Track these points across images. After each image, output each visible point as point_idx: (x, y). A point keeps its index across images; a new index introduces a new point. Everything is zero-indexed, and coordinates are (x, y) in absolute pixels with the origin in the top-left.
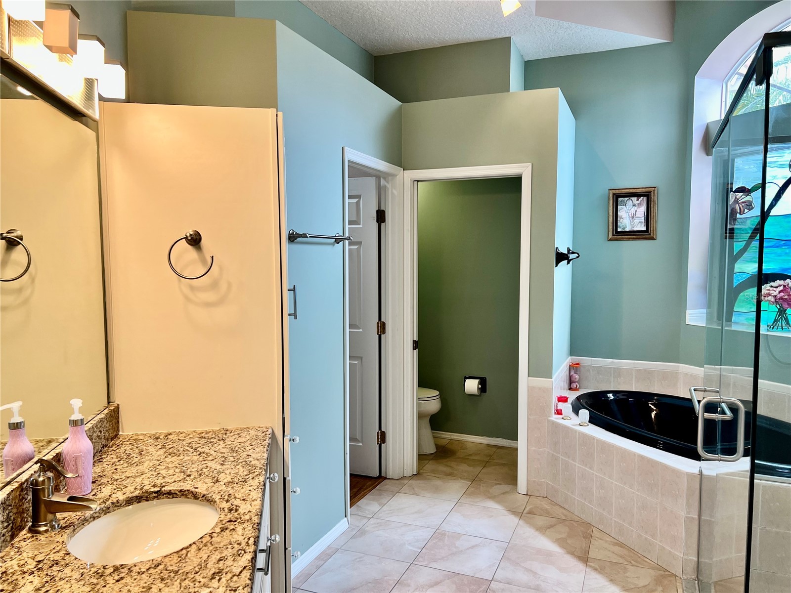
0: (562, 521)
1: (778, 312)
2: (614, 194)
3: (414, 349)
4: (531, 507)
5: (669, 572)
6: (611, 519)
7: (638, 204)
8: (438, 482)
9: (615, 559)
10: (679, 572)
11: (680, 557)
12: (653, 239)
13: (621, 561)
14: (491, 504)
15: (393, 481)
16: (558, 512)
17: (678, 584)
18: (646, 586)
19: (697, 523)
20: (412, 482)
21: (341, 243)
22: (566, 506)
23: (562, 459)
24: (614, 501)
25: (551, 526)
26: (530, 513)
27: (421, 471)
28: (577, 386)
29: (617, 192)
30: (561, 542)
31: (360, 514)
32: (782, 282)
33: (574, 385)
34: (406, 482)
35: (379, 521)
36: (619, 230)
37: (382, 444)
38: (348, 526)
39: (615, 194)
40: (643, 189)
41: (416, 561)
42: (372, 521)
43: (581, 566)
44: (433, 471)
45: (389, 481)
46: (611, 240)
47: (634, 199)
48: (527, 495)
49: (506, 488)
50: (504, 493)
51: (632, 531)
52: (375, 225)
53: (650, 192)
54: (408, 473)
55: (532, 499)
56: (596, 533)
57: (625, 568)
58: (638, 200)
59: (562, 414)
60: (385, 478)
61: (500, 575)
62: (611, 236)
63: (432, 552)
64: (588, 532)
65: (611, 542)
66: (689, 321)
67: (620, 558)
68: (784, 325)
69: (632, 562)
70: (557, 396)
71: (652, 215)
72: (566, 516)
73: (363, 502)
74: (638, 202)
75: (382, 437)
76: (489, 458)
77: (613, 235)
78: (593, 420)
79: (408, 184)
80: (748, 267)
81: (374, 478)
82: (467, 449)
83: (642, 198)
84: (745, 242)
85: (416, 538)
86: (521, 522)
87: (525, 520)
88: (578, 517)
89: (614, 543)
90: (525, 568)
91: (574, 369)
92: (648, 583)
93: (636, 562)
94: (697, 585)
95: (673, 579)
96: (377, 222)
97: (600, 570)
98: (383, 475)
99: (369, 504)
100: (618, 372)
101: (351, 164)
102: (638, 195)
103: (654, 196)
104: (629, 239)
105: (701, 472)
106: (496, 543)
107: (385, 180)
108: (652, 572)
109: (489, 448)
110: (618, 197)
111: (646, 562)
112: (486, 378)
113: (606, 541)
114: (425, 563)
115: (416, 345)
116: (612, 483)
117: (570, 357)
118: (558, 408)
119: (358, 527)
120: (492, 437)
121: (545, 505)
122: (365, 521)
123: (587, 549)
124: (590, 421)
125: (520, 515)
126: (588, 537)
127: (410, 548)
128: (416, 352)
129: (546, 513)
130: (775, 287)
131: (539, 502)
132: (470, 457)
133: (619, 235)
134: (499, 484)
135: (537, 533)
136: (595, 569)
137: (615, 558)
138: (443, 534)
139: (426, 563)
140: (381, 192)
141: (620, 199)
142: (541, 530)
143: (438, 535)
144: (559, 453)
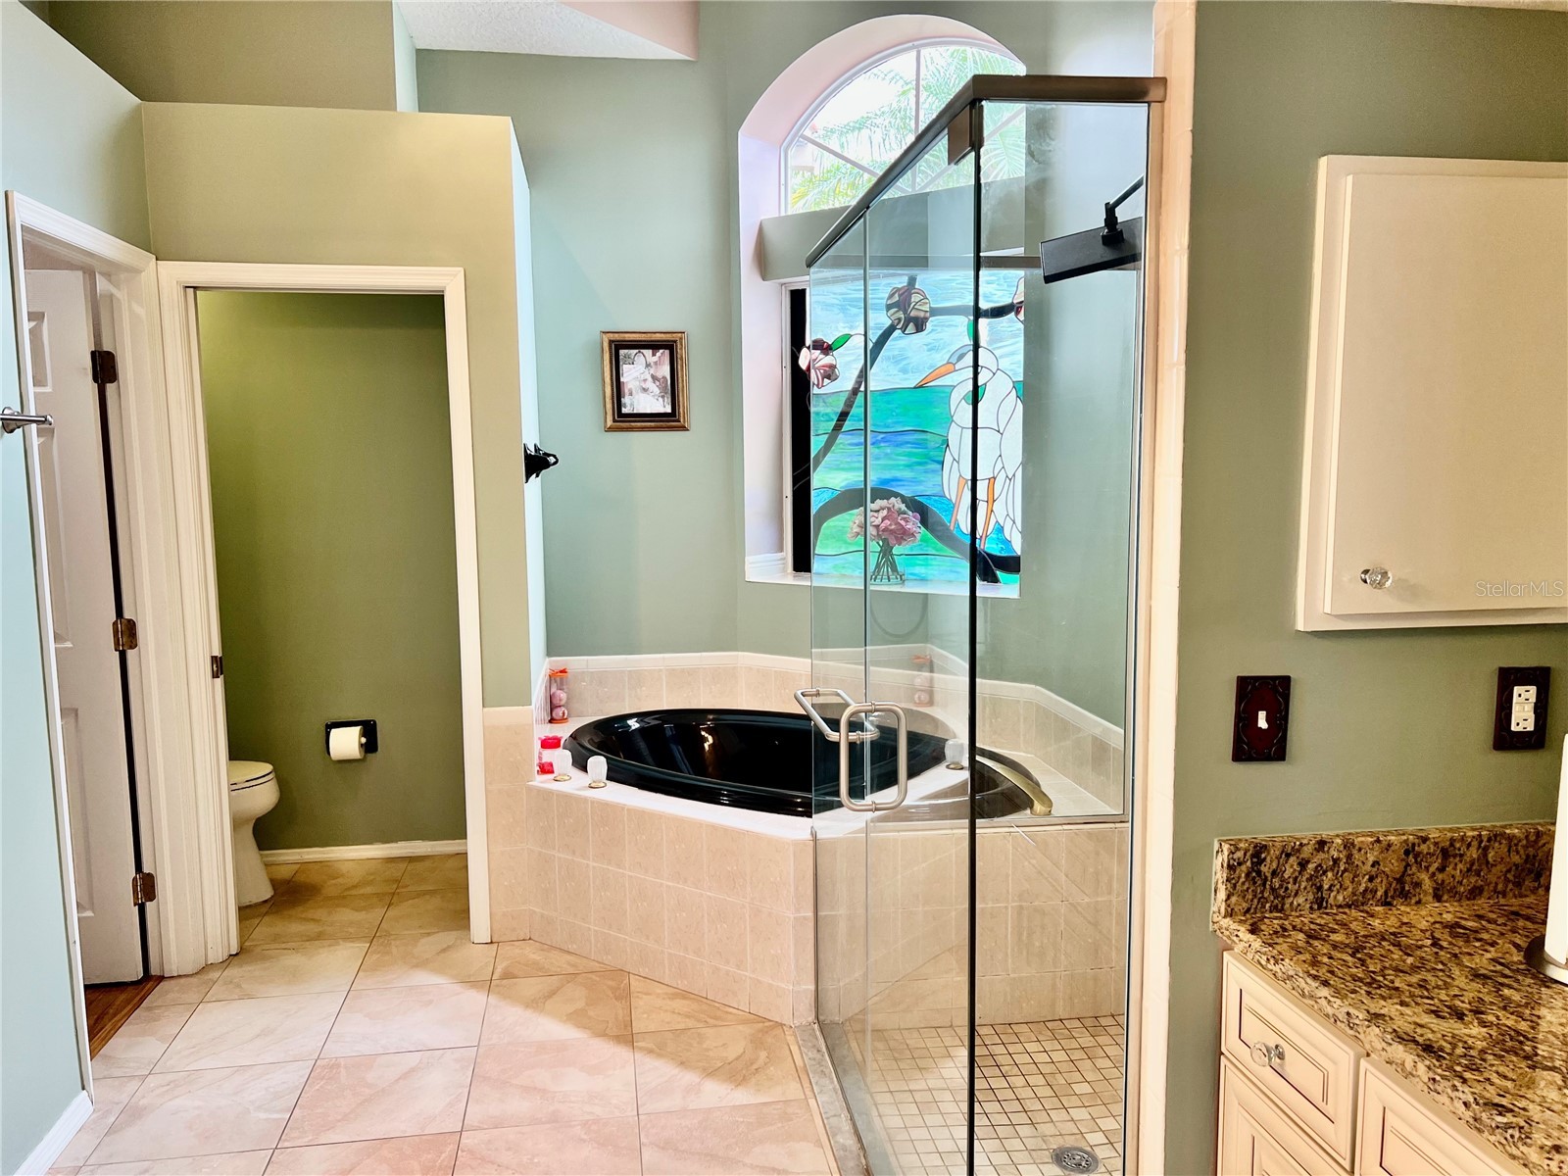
0: (572, 977)
1: (880, 553)
2: (611, 342)
3: (215, 676)
4: (505, 964)
5: (770, 1021)
6: (662, 952)
7: (656, 363)
8: (292, 960)
9: (681, 1023)
10: (787, 1020)
11: (789, 990)
12: (684, 428)
13: (691, 1023)
14: (423, 978)
15: (182, 981)
16: (560, 962)
17: (788, 1038)
18: (740, 1057)
19: (812, 924)
20: (233, 972)
21: (19, 431)
22: (572, 947)
23: (560, 858)
24: (666, 918)
25: (552, 994)
26: (507, 975)
27: (246, 944)
28: (564, 713)
29: (617, 337)
30: (577, 1018)
31: (117, 1072)
32: (884, 503)
33: (558, 713)
34: (214, 975)
35: (170, 1077)
36: (624, 411)
37: (148, 904)
38: (92, 1109)
39: (613, 341)
40: (662, 335)
41: (286, 1140)
42: (152, 1081)
43: (623, 1053)
44: (276, 938)
45: (173, 982)
46: (610, 429)
47: (648, 352)
48: (492, 942)
49: (448, 937)
50: (444, 950)
51: (702, 964)
52: (90, 389)
53: (675, 342)
54: (217, 954)
55: (505, 949)
56: (636, 984)
57: (699, 1034)
58: (654, 355)
59: (552, 772)
60: (161, 978)
61: (475, 1113)
62: (610, 423)
63: (319, 1111)
64: (622, 985)
65: (666, 994)
66: (750, 577)
67: (687, 1020)
68: (890, 573)
69: (708, 1020)
70: (540, 738)
71: (680, 385)
72: (573, 966)
73: (117, 1044)
74: (655, 359)
75: (146, 887)
76: (395, 886)
77: (614, 421)
78: (614, 775)
79: (172, 295)
80: (831, 478)
81: (133, 983)
82: (342, 875)
83: (661, 351)
84: (826, 436)
85: (272, 1090)
86: (493, 999)
87: (499, 993)
88: (599, 963)
89: (672, 994)
90: (522, 1086)
91: (556, 682)
92: (742, 1051)
93: (716, 1018)
94: (818, 1033)
95: (778, 1031)
96: (95, 379)
97: (658, 1051)
98: (154, 971)
99: (133, 1042)
100: (637, 678)
101: (28, 237)
102: (654, 346)
103: (681, 349)
104: (643, 429)
105: (814, 835)
106: (452, 1053)
107: (110, 281)
108: (747, 1030)
109: (389, 865)
110: (620, 347)
111: (730, 1013)
112: (375, 722)
113: (658, 996)
114: (306, 1140)
115: (219, 666)
116: (662, 884)
117: (548, 659)
118: (544, 761)
119: (117, 1104)
120: (396, 842)
121: (531, 953)
122: (133, 1085)
123: (629, 1019)
124: (609, 778)
125: (488, 985)
126: (624, 995)
127: (263, 1115)
128: (219, 682)
129: (538, 970)
130: (876, 511)
131: (517, 951)
132: (354, 892)
133: (624, 420)
134: (429, 934)
135: (529, 1014)
136: (650, 1051)
137: (679, 1023)
138: (334, 1066)
139: (310, 1138)
140: (99, 311)
141: (622, 352)
142: (536, 1004)
143: (323, 1072)
144: (554, 849)
